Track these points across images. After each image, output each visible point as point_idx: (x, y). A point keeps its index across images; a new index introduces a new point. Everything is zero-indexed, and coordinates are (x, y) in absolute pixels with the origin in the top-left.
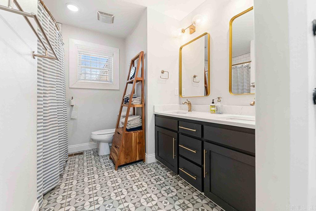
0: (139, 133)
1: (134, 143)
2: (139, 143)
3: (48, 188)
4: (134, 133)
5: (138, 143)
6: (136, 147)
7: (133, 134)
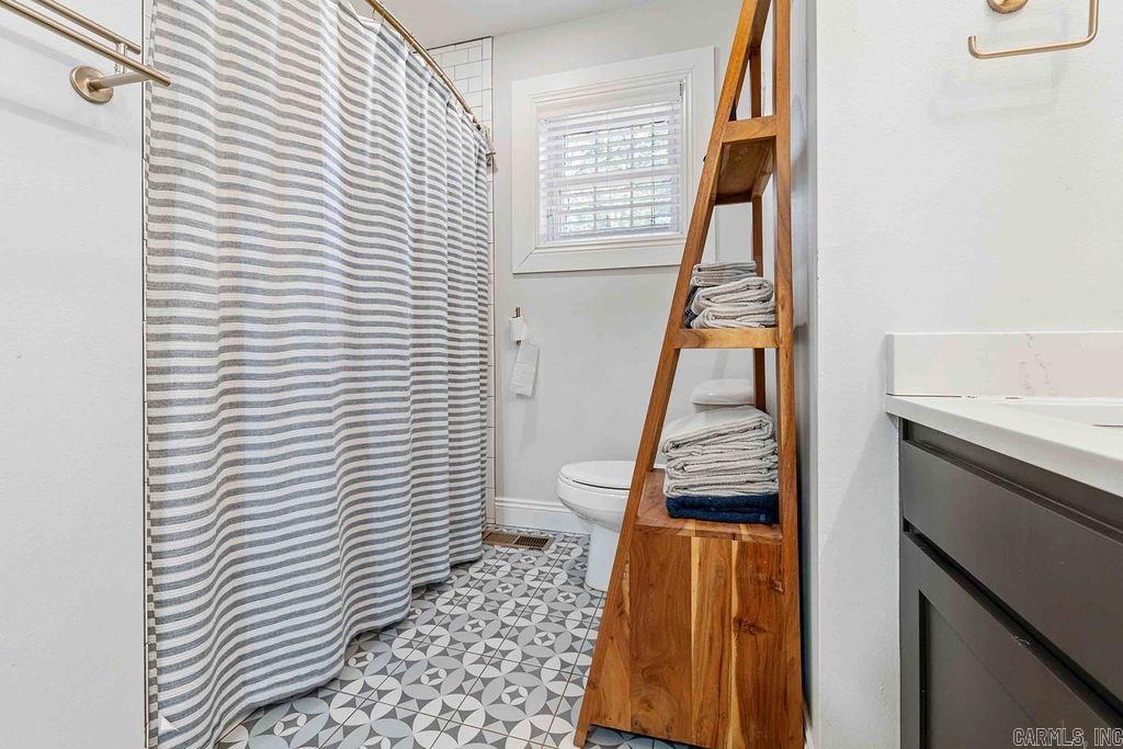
0: (743, 545)
1: (700, 608)
2: (746, 625)
3: (278, 684)
4: (699, 533)
5: (739, 621)
6: (716, 644)
7: (696, 542)
